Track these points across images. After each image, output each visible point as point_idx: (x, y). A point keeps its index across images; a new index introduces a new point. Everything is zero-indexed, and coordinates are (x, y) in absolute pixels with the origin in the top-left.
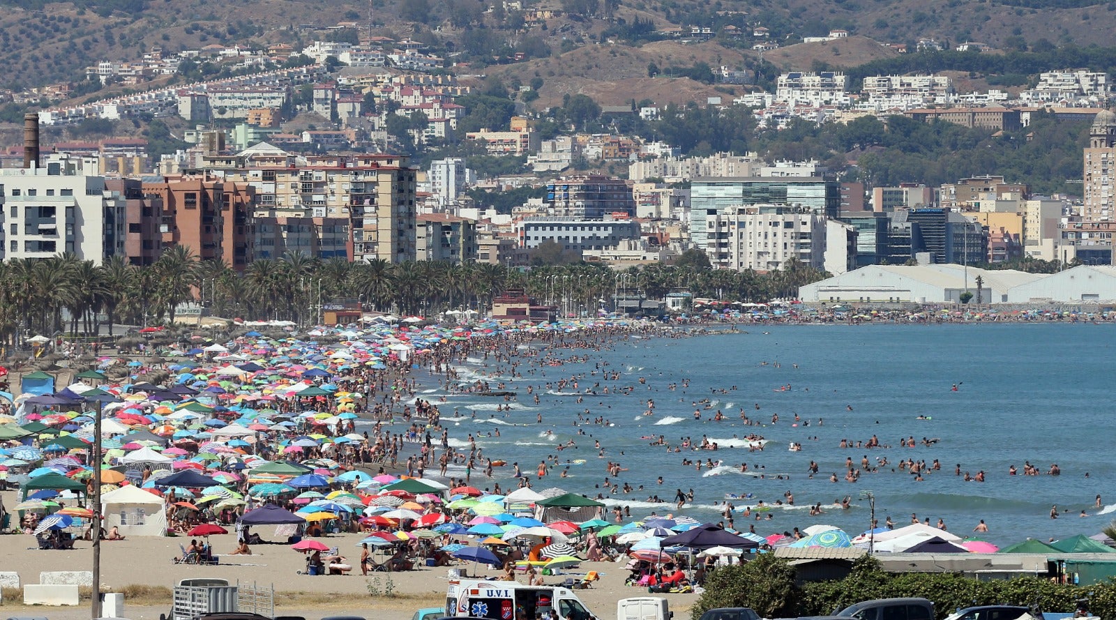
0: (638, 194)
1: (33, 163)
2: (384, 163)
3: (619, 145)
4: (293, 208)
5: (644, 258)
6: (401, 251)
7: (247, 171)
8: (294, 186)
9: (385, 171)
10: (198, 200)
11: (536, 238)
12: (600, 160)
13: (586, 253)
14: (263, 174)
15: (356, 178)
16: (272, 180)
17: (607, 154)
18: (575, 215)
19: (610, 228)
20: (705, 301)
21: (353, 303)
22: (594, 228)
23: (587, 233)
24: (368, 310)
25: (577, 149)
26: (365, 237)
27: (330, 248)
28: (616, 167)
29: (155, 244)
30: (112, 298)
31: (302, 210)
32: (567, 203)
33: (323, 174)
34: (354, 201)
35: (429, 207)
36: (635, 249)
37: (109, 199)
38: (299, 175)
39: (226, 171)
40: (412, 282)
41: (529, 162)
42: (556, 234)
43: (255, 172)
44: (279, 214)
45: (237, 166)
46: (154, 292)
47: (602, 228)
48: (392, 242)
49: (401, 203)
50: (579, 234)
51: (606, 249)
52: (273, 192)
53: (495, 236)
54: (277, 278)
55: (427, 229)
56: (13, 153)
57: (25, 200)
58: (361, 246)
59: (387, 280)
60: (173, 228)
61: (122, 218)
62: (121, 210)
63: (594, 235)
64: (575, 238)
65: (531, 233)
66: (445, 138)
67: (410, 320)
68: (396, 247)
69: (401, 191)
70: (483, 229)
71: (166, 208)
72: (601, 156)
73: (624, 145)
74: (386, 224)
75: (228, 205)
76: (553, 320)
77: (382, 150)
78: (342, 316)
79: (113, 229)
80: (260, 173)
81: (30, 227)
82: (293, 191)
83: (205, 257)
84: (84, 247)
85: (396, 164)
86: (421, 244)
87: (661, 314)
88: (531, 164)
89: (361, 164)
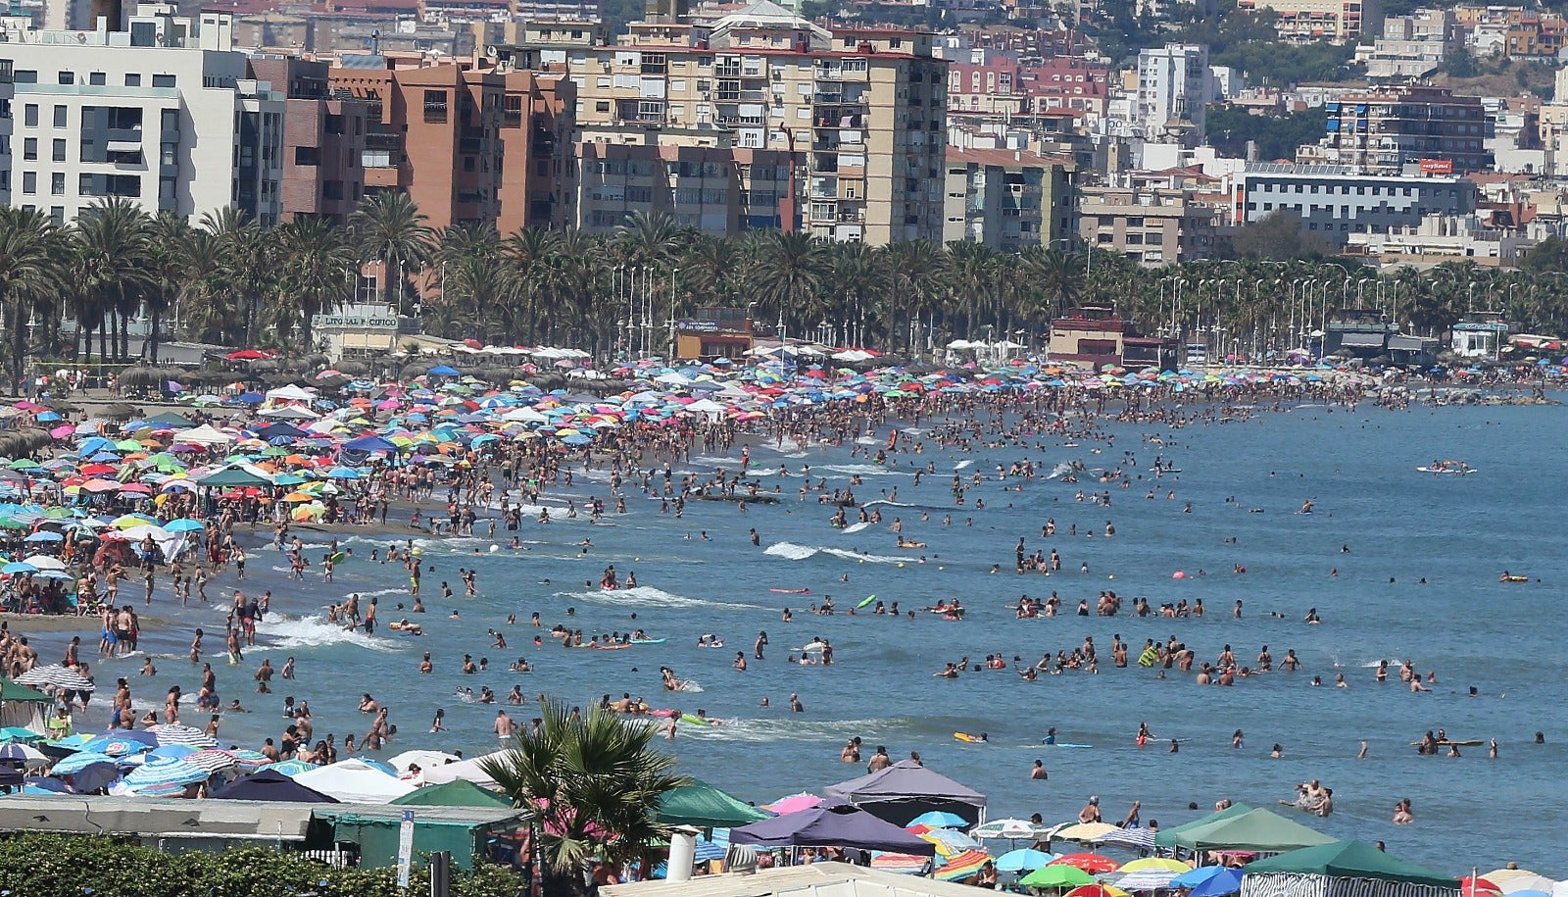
0: (1549, 127)
1: (102, 21)
2: (883, 46)
3: (1540, 30)
4: (695, 127)
5: (1470, 252)
6: (911, 220)
7: (613, 54)
8: (702, 87)
9: (885, 61)
10: (450, 104)
11: (1268, 206)
12: (1500, 58)
13: (1355, 239)
14: (644, 59)
15: (826, 74)
16: (661, 72)
17: (1514, 46)
18: (1379, 163)
19: (1415, 192)
20: (1534, 341)
21: (736, 320)
22: (1384, 191)
23: (1369, 201)
24: (768, 334)
25: (1455, 34)
26: (841, 191)
27: (766, 211)
28: (1531, 74)
29: (347, 190)
30: (158, 289)
31: (712, 133)
32: (1364, 139)
33: (760, 66)
34: (822, 119)
35: (988, 135)
36: (1454, 233)
37: (251, 97)
38: (713, 64)
39: (571, 52)
40: (862, 280)
41: (1358, 57)
42: (1307, 199)
43: (627, 56)
44: (664, 140)
45: (593, 43)
46: (273, 282)
47: (1399, 191)
48: (893, 201)
49: (914, 125)
50: (1353, 199)
51: (1395, 233)
52: (662, 96)
53: (1188, 197)
54: (558, 263)
55: (970, 180)
56: (338, 9)
57: (82, 93)
58: (831, 208)
59: (810, 277)
60: (400, 159)
61: (276, 134)
62: (272, 118)
63: (1384, 203)
64: (1345, 209)
65: (1259, 196)
66: (1197, 6)
67: (848, 355)
68: (902, 212)
69: (915, 102)
70: (1164, 185)
71: (386, 118)
72: (1502, 49)
73: (1548, 29)
74: (882, 166)
75: (518, 116)
76: (1170, 364)
77: (1069, 24)
78: (715, 344)
79: (254, 156)
80: (637, 58)
81: (92, 147)
82: (700, 95)
83: (458, 218)
84: (195, 188)
85: (907, 48)
86: (954, 208)
87: (1431, 365)
88: (1361, 62)
89: (838, 45)
